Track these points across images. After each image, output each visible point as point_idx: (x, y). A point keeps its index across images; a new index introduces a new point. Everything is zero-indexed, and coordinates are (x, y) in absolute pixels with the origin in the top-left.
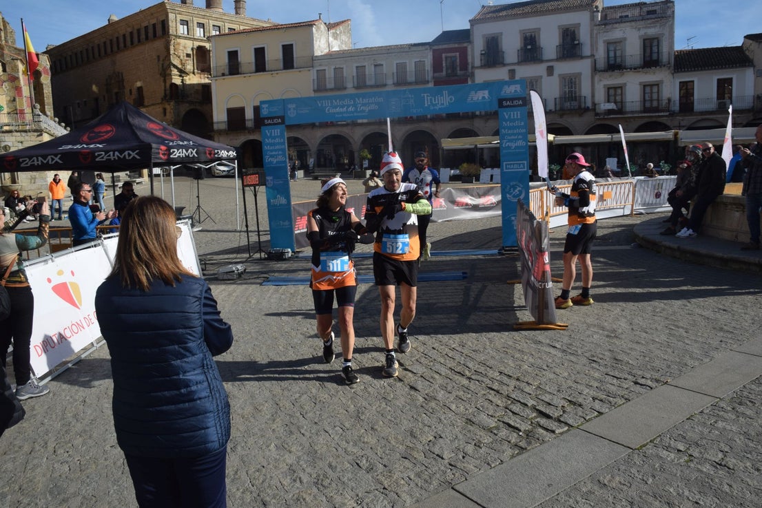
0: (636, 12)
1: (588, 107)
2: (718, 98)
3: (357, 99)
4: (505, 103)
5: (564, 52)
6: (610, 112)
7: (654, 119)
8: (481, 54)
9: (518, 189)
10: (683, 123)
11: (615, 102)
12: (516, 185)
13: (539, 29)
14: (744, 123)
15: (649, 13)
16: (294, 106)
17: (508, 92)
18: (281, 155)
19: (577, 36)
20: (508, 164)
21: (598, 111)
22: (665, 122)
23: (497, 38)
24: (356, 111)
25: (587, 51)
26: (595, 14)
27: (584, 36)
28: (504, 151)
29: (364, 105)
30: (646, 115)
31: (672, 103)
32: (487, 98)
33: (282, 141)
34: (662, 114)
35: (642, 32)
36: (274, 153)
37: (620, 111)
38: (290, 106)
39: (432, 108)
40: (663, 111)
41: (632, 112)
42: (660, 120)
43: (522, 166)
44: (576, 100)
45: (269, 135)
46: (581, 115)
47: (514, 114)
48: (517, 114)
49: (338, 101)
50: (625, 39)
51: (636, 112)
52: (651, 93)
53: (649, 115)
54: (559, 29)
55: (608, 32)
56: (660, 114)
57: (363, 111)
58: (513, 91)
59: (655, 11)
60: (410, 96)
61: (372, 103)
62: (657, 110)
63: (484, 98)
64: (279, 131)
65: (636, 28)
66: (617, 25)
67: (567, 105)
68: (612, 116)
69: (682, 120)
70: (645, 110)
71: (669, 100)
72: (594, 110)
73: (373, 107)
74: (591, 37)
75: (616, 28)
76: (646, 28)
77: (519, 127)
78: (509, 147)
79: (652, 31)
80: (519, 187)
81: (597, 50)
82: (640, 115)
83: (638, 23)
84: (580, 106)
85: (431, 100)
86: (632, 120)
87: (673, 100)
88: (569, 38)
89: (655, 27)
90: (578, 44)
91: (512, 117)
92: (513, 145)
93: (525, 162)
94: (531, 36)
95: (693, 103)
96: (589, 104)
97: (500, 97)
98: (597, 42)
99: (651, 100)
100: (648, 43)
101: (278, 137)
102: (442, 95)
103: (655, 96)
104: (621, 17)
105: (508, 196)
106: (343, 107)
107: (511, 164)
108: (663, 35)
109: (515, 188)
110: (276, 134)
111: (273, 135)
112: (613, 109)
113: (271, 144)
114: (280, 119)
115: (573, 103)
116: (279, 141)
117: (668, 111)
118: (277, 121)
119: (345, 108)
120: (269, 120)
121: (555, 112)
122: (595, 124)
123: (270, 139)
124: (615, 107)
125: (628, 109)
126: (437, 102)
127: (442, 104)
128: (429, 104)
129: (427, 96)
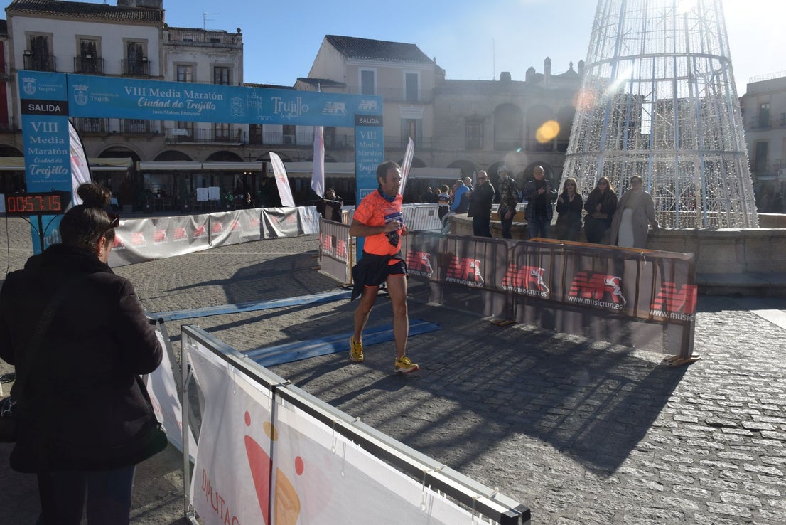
0: (201, 37)
1: (157, 132)
2: (284, 133)
3: (186, 91)
4: (361, 121)
5: (129, 69)
6: (181, 138)
7: (225, 149)
8: (25, 55)
10: (253, 155)
11: (187, 129)
13: (100, 38)
14: (307, 158)
15: (213, 41)
16: (85, 88)
17: (365, 107)
18: (59, 164)
19: (144, 52)
20: (365, 192)
21: (168, 136)
22: (235, 152)
23: (46, 39)
24: (184, 109)
25: (155, 71)
26: (164, 32)
27: (152, 53)
28: (360, 176)
29: (196, 101)
30: (219, 144)
31: (243, 134)
32: (343, 112)
33: (63, 142)
34: (235, 144)
35: (213, 59)
36: (46, 161)
37: (191, 138)
38: (77, 87)
40: (234, 141)
41: (204, 140)
42: (231, 150)
44: (143, 123)
45: (36, 130)
46: (149, 139)
47: (370, 134)
48: (373, 134)
49: (158, 90)
50: (196, 64)
51: (209, 140)
52: (222, 122)
53: (221, 144)
54: (123, 41)
55: (177, 53)
56: (232, 144)
57: (194, 110)
58: (370, 108)
59: (219, 40)
61: (207, 100)
62: (227, 140)
63: (340, 111)
64: (56, 124)
65: (206, 54)
66: (186, 48)
67: (134, 127)
68: (183, 143)
69: (253, 151)
70: (217, 139)
71: (240, 131)
72: (164, 135)
73: (209, 106)
74: (160, 57)
75: (186, 51)
76: (217, 55)
78: (365, 172)
79: (223, 60)
81: (166, 70)
82: (213, 143)
83: (209, 49)
84: (148, 130)
85: (282, 106)
86: (204, 148)
87: (243, 131)
88: (135, 53)
89: (225, 56)
90: (147, 62)
91: (368, 138)
92: (369, 170)
94: (90, 44)
95: (261, 135)
96: (159, 129)
97: (356, 113)
98: (166, 63)
99: (222, 129)
100: (218, 72)
101: (54, 134)
102: (296, 102)
103: (226, 125)
104: (185, 40)
106: (164, 99)
108: (233, 65)
110: (51, 131)
111: (45, 131)
112: (185, 136)
113: (40, 146)
114: (58, 106)
115: (141, 126)
116: (57, 142)
117: (239, 141)
118: (52, 108)
119: (168, 103)
120: (37, 105)
121: (120, 134)
122: (165, 150)
123: (39, 138)
124: (187, 134)
125: (199, 137)
126: (289, 110)
127: (294, 113)
128: (280, 110)
129: (278, 100)
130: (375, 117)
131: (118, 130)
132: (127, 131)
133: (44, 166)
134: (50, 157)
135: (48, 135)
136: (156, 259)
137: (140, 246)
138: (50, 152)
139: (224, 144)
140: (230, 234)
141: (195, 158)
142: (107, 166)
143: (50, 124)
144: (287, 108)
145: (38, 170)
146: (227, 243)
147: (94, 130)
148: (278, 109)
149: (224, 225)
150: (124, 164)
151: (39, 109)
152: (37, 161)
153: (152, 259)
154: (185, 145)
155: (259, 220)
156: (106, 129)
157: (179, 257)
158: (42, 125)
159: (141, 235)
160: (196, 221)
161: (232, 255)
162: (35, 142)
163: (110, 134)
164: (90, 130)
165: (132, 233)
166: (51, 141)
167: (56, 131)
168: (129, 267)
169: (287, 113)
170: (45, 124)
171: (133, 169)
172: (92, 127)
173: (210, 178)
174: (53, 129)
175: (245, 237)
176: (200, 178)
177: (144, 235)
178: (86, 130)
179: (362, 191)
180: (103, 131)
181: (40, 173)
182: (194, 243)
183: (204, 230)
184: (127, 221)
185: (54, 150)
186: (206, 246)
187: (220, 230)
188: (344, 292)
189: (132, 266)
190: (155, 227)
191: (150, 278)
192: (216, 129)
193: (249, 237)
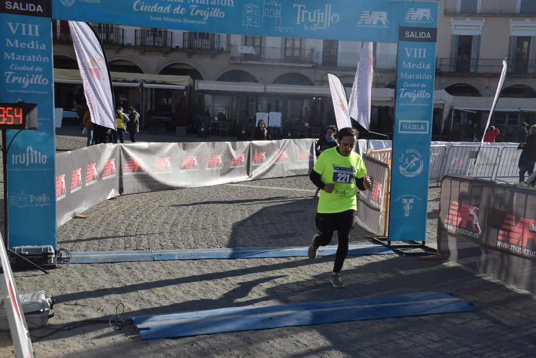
1: (222, 48)
4: (408, 35)
6: (247, 57)
7: (295, 71)
9: (416, 159)
11: (254, 46)
12: (414, 154)
17: (414, 18)
18: (39, 73)
20: (405, 124)
21: (233, 54)
24: (187, 15)
28: (402, 104)
29: (202, 6)
30: (288, 64)
32: (384, 23)
33: (44, 47)
34: (305, 65)
36: (24, 68)
37: (258, 57)
39: (306, 28)
40: (305, 62)
41: (273, 60)
43: (422, 127)
44: (207, 38)
45: (14, 32)
46: (213, 56)
47: (418, 51)
48: (422, 51)
51: (276, 60)
52: (293, 40)
53: (291, 64)
56: (303, 65)
57: (199, 17)
58: (420, 18)
60: (276, 4)
61: (216, 7)
62: (298, 60)
63: (380, 22)
64: (37, 27)
67: (198, 43)
68: (250, 62)
69: (325, 74)
70: (286, 59)
71: (312, 50)
72: (229, 52)
73: (217, 13)
77: (423, 71)
78: (408, 99)
80: (417, 156)
82: (282, 64)
84: (212, 46)
85: (306, 14)
86: (271, 69)
87: (316, 53)
91: (415, 56)
92: (414, 96)
93: (428, 122)
95: (336, 56)
96: (224, 45)
97: (401, 25)
99: (293, 49)
101: (34, 38)
102: (323, 11)
103: (297, 43)
105: (401, 168)
107: (408, 124)
109: (411, 159)
110: (30, 34)
111: (24, 33)
112: (251, 55)
113: (18, 51)
114: (39, 6)
115: (205, 41)
116: (37, 48)
117: (311, 62)
118: (32, 8)
119: (168, 8)
120: (16, 3)
121: (183, 50)
122: (229, 70)
123: (16, 41)
124: (254, 52)
125: (267, 56)
126: (314, 20)
127: (321, 24)
128: (303, 21)
129: (302, 8)
130: (426, 30)
131: (181, 46)
132: (190, 47)
133: (21, 74)
134: (29, 64)
135: (27, 39)
136: (182, 188)
137: (165, 172)
138: (29, 59)
139: (293, 65)
140: (274, 165)
141: (262, 79)
142: (164, 83)
143: (30, 26)
144: (312, 18)
145: (14, 79)
146: (270, 175)
147: (156, 44)
148: (301, 19)
149: (268, 155)
150: (181, 82)
151: (17, 7)
152: (13, 67)
153: (178, 188)
154: (252, 65)
155: (309, 151)
156: (169, 44)
157: (209, 187)
158: (20, 27)
159: (167, 160)
160: (234, 148)
161: (268, 190)
162: (12, 45)
163: (172, 50)
164: (152, 44)
165: (156, 158)
166: (31, 46)
167: (37, 34)
168: (147, 194)
169: (312, 24)
170: (24, 25)
171: (190, 89)
172: (154, 41)
173: (274, 103)
174: (34, 32)
175: (291, 170)
176: (264, 102)
177: (170, 160)
178: (148, 44)
179: (402, 124)
180: (165, 45)
181: (16, 81)
182: (230, 173)
183: (243, 160)
184: (152, 143)
185: (34, 56)
186: (244, 178)
187: (262, 161)
188: (372, 245)
189: (152, 193)
190: (184, 152)
191: (163, 208)
192: (286, 48)
193: (295, 171)
